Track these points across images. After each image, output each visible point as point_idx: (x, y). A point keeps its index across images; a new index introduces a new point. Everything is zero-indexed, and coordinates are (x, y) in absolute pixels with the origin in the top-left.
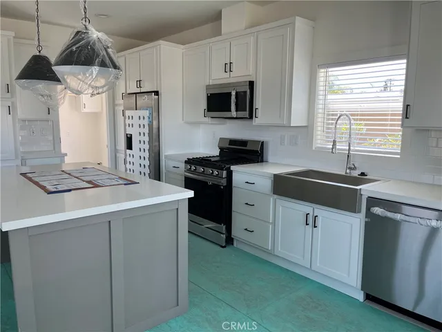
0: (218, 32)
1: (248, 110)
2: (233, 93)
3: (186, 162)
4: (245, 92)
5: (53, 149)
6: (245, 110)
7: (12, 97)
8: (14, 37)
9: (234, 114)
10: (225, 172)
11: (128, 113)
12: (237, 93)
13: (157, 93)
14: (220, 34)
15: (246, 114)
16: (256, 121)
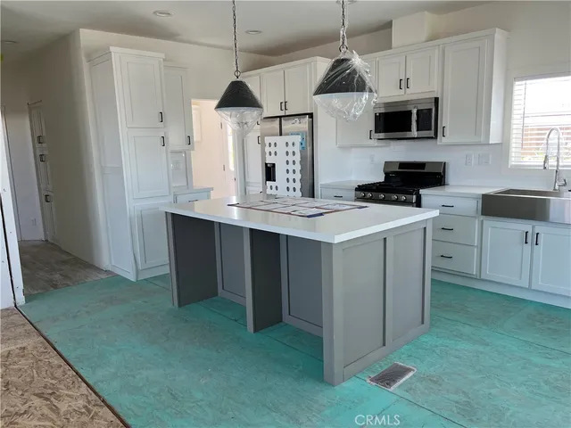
0: (388, 45)
1: (433, 128)
2: (415, 111)
3: (356, 189)
4: (430, 110)
5: (185, 184)
6: (430, 129)
7: (165, 126)
8: (164, 60)
9: (414, 133)
10: (414, 197)
11: (268, 140)
12: (418, 111)
13: (311, 115)
14: (389, 47)
15: (431, 133)
16: (441, 140)
